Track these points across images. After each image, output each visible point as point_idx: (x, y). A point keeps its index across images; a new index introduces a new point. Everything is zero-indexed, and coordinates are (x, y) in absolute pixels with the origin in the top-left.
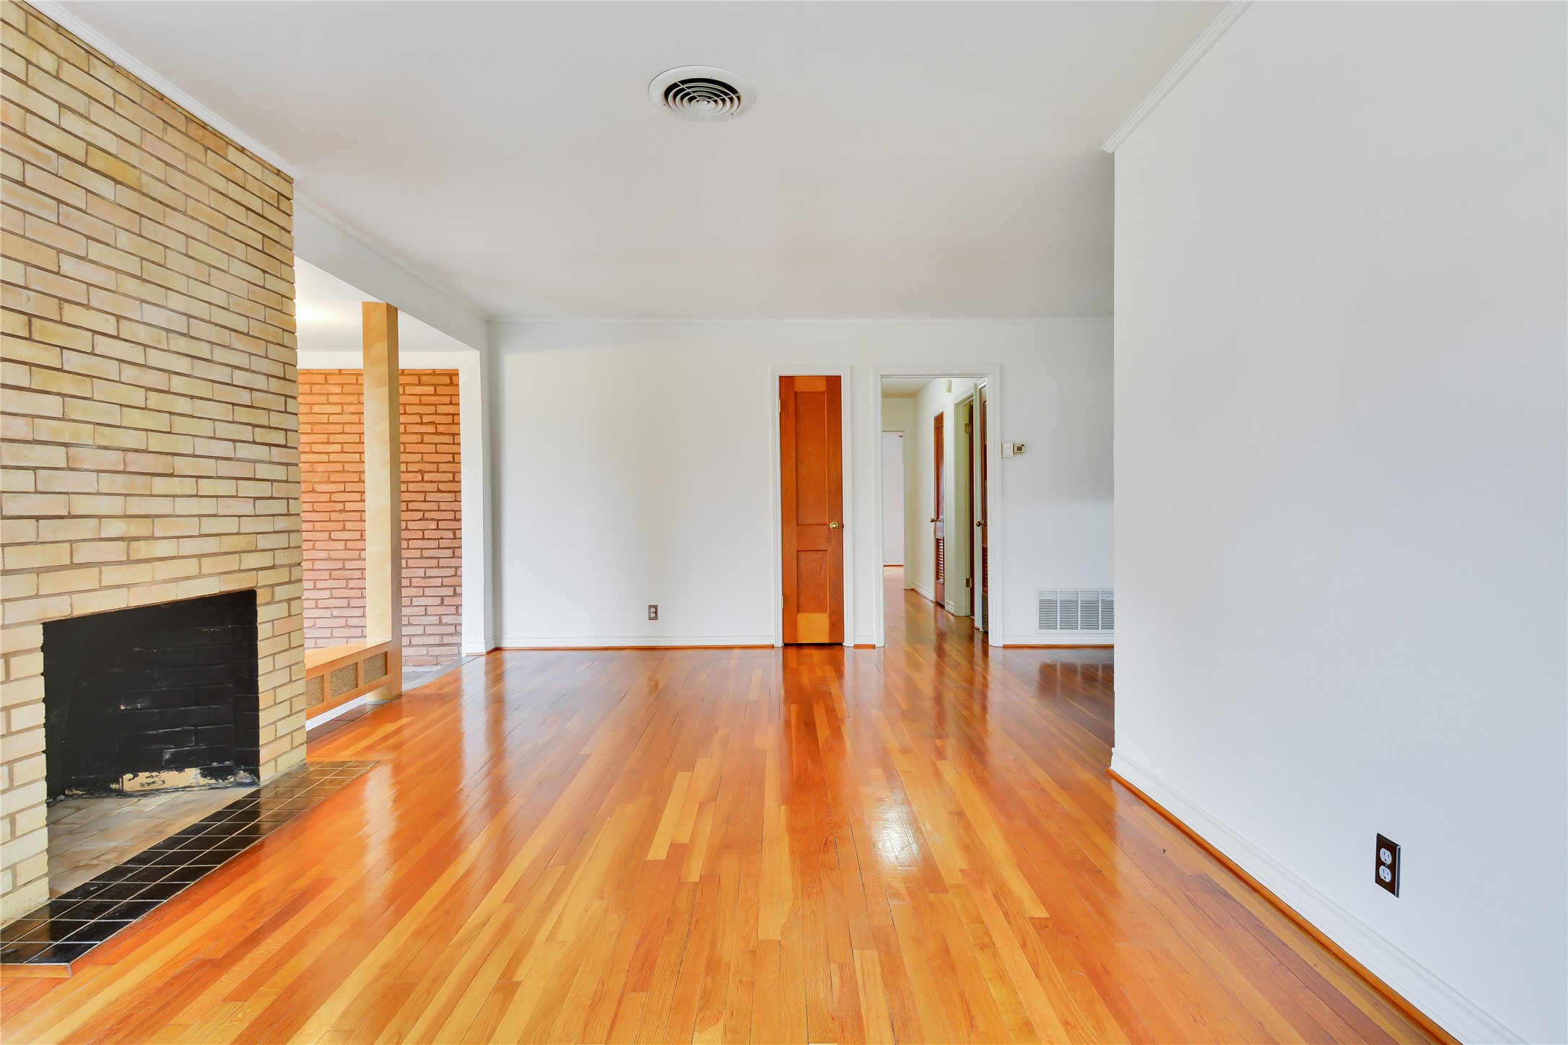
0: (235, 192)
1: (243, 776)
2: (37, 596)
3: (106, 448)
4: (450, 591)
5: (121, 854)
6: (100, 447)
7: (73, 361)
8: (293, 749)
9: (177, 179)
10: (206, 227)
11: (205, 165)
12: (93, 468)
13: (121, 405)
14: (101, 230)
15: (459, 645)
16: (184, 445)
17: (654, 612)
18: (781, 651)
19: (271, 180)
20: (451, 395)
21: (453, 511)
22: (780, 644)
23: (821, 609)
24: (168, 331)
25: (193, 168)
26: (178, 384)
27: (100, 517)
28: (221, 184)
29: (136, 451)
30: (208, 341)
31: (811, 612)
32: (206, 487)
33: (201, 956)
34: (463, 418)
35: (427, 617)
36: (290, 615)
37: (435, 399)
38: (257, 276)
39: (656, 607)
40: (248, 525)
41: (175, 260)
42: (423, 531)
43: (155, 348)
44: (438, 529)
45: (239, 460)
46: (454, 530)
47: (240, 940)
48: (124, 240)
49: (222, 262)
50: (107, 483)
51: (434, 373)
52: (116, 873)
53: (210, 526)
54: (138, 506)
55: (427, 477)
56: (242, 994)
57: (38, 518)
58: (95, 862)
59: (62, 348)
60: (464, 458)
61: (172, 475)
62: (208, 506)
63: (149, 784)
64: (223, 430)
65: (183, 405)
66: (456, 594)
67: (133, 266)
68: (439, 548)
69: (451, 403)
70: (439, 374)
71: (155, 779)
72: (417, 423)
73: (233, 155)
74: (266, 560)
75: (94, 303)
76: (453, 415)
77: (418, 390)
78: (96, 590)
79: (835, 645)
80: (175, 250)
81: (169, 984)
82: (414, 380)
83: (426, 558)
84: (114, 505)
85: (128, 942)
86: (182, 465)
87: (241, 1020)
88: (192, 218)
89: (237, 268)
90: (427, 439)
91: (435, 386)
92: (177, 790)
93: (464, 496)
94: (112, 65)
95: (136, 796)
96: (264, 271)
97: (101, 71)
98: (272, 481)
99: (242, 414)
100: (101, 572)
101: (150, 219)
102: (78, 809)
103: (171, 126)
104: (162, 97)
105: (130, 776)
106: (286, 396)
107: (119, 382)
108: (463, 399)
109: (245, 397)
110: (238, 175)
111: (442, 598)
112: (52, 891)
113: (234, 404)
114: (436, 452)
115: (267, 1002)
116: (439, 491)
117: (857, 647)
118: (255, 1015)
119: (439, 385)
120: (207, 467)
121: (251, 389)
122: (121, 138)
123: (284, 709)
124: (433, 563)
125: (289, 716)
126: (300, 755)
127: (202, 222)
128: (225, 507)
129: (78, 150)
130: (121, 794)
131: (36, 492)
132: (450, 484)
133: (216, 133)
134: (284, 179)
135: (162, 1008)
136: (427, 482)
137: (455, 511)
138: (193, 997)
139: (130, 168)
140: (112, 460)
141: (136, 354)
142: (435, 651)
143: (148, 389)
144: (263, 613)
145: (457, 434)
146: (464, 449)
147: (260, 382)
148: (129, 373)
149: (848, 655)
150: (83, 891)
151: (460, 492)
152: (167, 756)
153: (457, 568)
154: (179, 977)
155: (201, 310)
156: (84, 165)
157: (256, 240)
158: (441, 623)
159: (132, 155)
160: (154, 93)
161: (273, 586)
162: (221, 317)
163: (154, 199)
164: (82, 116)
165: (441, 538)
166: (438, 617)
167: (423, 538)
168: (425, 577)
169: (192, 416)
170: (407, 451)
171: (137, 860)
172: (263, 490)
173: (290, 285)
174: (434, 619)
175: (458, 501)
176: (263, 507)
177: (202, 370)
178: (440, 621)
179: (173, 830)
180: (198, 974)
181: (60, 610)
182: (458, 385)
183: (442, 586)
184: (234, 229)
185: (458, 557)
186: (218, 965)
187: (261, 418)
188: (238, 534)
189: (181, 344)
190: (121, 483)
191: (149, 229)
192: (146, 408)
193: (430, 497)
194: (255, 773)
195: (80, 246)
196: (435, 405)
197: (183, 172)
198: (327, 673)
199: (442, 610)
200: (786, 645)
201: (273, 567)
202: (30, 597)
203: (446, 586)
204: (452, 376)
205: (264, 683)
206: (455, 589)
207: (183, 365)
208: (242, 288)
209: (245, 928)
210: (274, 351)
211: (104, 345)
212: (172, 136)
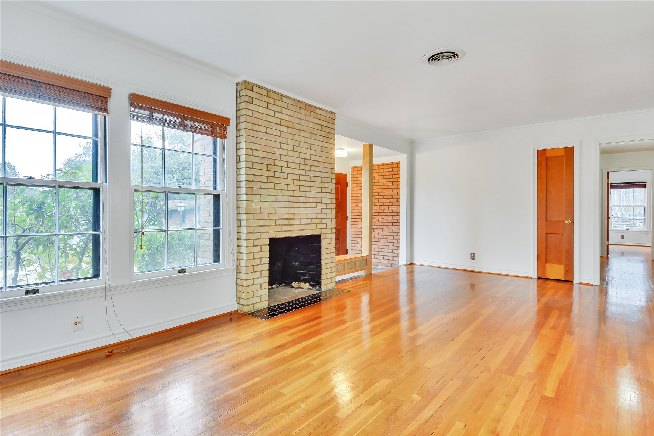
0: (318, 122)
1: (318, 287)
2: (268, 232)
3: (284, 196)
4: (396, 241)
5: (286, 300)
6: (283, 196)
7: (277, 175)
8: (331, 283)
9: (303, 122)
10: (310, 134)
11: (310, 116)
12: (281, 201)
13: (288, 185)
14: (284, 140)
15: (398, 261)
16: (302, 194)
17: (473, 256)
18: (536, 280)
19: (329, 115)
20: (397, 171)
21: (397, 212)
22: (535, 277)
23: (559, 262)
24: (299, 164)
25: (307, 118)
26: (302, 178)
27: (282, 213)
28: (314, 120)
29: (291, 196)
30: (310, 165)
31: (553, 264)
32: (308, 205)
33: (288, 325)
34: (401, 179)
35: (388, 250)
36: (331, 243)
37: (392, 173)
38: (323, 144)
39: (474, 254)
40: (319, 216)
41: (302, 144)
42: (388, 219)
43: (296, 169)
44: (392, 219)
45: (317, 198)
46: (397, 219)
47: (297, 324)
48: (290, 142)
49: (313, 142)
50: (284, 204)
51: (392, 164)
52: (283, 304)
53: (309, 216)
54: (291, 211)
55: (389, 200)
56: (290, 335)
57: (268, 213)
58: (280, 301)
59: (274, 171)
60: (401, 194)
61: (299, 202)
62: (308, 211)
63: (298, 286)
64: (313, 189)
65: (303, 183)
66: (398, 242)
67: (291, 148)
68: (393, 226)
69: (397, 174)
70: (394, 164)
71: (299, 284)
72: (387, 182)
73: (318, 111)
74: (324, 226)
75: (282, 159)
76: (398, 178)
77: (387, 170)
78: (281, 231)
79: (569, 281)
80: (302, 142)
81: (279, 329)
82: (386, 167)
83: (389, 229)
84: (285, 210)
85: (277, 319)
86: (302, 199)
87: (287, 340)
88: (307, 132)
89: (319, 143)
90: (390, 187)
91: (393, 168)
92: (304, 288)
93: (401, 207)
94: (287, 97)
95: (295, 288)
96: (326, 143)
97: (284, 99)
98: (326, 203)
99: (319, 185)
100: (282, 227)
101: (296, 135)
102: (283, 289)
103: (301, 108)
104: (299, 101)
105: (294, 283)
106: (331, 178)
107: (287, 179)
108: (401, 172)
109: (319, 180)
110: (319, 116)
111: (393, 243)
112: (269, 305)
113: (316, 182)
114: (392, 192)
115: (295, 338)
116: (393, 205)
117: (581, 284)
118: (290, 340)
119: (394, 168)
120: (308, 200)
121: (321, 177)
122: (289, 115)
123: (329, 270)
124: (391, 231)
125: (330, 273)
126: (333, 285)
127: (309, 132)
128: (314, 211)
129: (278, 121)
130: (292, 287)
131: (268, 207)
132: (396, 203)
133: (313, 107)
134: (333, 114)
135: (275, 333)
136: (389, 202)
137: (398, 213)
138: (282, 333)
139: (291, 123)
140: (285, 199)
141: (291, 171)
142: (391, 262)
143: (294, 180)
144: (323, 242)
145: (399, 185)
146: (401, 190)
147: (324, 175)
148: (290, 176)
149: (576, 288)
150: (275, 306)
151: (399, 206)
152: (302, 279)
153: (398, 233)
154: (282, 328)
155: (308, 157)
156: (280, 125)
157: (324, 134)
158: (393, 252)
159: (291, 119)
160: (297, 101)
161: (326, 234)
162: (314, 158)
163: (297, 129)
164: (280, 112)
165: (393, 222)
166: (392, 250)
167: (388, 222)
168: (388, 236)
169: (305, 186)
170: (384, 191)
171: (288, 302)
172: (324, 206)
173: (334, 145)
174: (391, 251)
175: (399, 209)
176: (324, 211)
177: (308, 173)
178: (393, 251)
179: (298, 298)
180: (285, 328)
181: (272, 236)
182: (400, 167)
183: (393, 239)
184: (318, 132)
185: (398, 229)
186: (290, 328)
187: (323, 185)
188: (316, 218)
189: (303, 167)
190: (287, 205)
191: (296, 138)
192: (294, 185)
193: (390, 207)
194: (320, 287)
195: (278, 145)
196: (392, 175)
197: (304, 120)
198: (346, 262)
199: (393, 248)
200: (539, 278)
201: (326, 228)
202: (266, 232)
203: (395, 239)
204: (398, 164)
205: (323, 262)
206: (397, 241)
207: (303, 172)
208: (319, 149)
209: (299, 322)
210: (328, 165)
211: (284, 170)
212: (302, 111)
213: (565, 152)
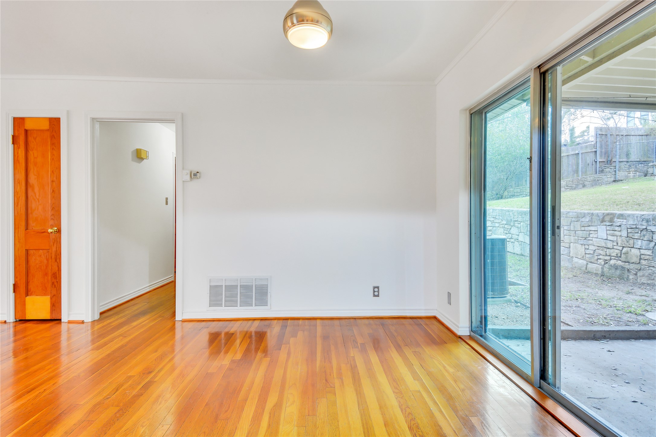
18: (12, 325)
22: (11, 318)
23: (44, 293)
31: (36, 295)
79: (55, 320)
117: (71, 322)
149: (64, 328)
200: (17, 321)
213: (50, 125)
